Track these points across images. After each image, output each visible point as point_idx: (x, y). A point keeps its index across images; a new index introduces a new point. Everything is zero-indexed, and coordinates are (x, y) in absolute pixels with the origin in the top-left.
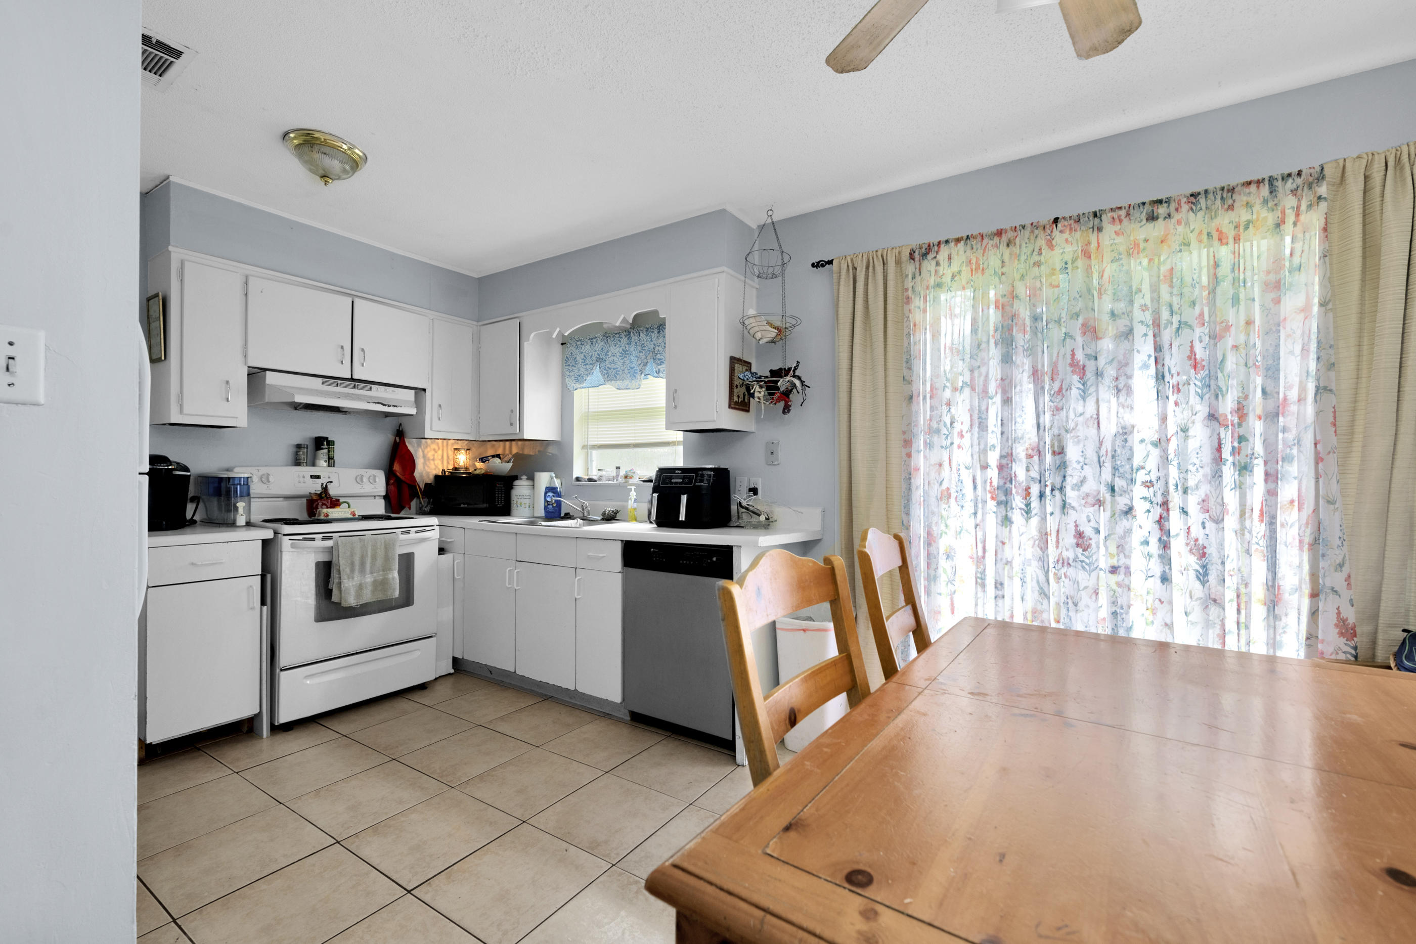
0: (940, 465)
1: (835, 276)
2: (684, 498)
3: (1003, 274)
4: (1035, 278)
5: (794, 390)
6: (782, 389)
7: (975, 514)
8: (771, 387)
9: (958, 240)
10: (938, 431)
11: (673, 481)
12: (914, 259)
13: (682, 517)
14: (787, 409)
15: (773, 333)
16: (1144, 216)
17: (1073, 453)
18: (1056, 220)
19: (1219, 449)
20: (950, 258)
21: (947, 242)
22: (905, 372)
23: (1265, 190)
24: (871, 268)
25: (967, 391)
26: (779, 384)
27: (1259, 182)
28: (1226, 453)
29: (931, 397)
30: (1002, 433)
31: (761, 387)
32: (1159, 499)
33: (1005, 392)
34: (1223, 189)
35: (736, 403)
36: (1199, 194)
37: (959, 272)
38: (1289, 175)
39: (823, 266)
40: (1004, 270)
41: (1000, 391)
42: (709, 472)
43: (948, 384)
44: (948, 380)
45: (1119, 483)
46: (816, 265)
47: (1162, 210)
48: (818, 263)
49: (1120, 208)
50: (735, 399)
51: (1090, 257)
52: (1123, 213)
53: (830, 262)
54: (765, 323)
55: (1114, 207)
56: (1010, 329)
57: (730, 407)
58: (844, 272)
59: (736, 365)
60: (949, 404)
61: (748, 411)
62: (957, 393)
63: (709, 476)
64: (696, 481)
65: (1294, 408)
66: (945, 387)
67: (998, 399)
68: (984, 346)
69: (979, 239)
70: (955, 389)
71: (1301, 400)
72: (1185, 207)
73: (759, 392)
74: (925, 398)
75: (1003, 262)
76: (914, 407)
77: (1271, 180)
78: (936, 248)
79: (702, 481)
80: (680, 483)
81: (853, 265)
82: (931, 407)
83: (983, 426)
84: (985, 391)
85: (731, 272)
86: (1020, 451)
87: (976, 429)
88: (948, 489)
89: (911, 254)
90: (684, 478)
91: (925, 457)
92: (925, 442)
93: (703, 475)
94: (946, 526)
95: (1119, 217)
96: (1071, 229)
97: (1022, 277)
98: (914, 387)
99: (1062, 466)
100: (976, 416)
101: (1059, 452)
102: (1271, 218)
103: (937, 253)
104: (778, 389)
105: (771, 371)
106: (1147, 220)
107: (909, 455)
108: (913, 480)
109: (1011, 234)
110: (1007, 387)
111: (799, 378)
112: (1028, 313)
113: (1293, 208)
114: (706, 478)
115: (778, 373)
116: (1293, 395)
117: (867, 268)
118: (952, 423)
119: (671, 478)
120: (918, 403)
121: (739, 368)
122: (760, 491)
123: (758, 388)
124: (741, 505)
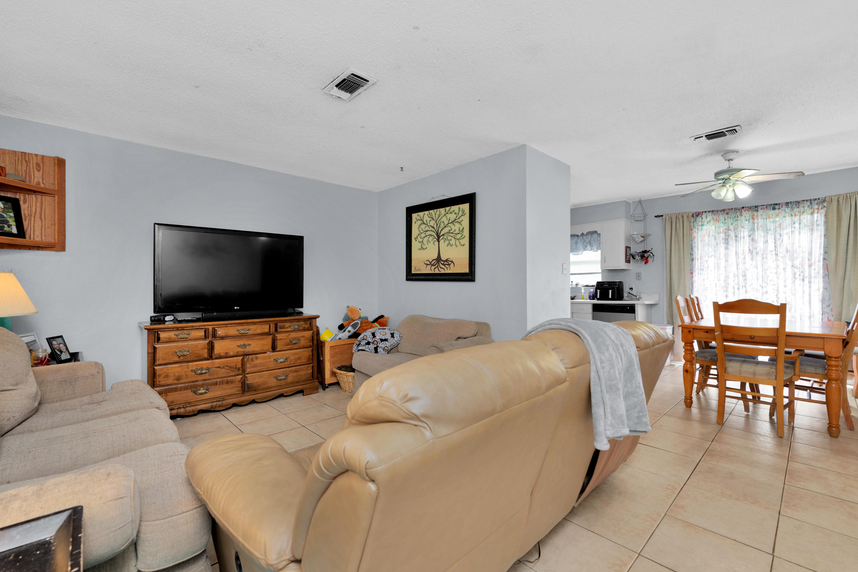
0: (704, 280)
1: (664, 220)
2: (610, 291)
3: (725, 223)
4: (736, 225)
5: (650, 257)
6: (646, 257)
7: (716, 294)
8: (642, 257)
9: (709, 212)
10: (703, 269)
12: (693, 217)
13: (610, 297)
14: (646, 262)
15: (642, 239)
16: (771, 208)
17: (749, 276)
18: (743, 208)
19: (795, 274)
20: (706, 216)
21: (705, 212)
22: (691, 252)
23: (809, 203)
24: (678, 219)
25: (713, 257)
26: (645, 255)
27: (807, 201)
28: (797, 276)
29: (701, 259)
30: (725, 270)
31: (639, 256)
32: (776, 289)
33: (726, 258)
34: (796, 202)
35: (628, 261)
36: (789, 203)
37: (710, 221)
38: (816, 199)
39: (659, 217)
40: (725, 222)
41: (724, 258)
43: (706, 255)
44: (706, 254)
45: (764, 285)
46: (656, 217)
47: (777, 207)
48: (657, 216)
49: (764, 205)
50: (627, 259)
51: (754, 219)
52: (765, 207)
53: (662, 216)
54: (640, 236)
55: (762, 205)
56: (728, 239)
57: (626, 262)
58: (667, 220)
60: (707, 261)
61: (630, 263)
62: (710, 258)
63: (618, 284)
64: (614, 286)
65: (817, 263)
66: (705, 256)
67: (724, 260)
68: (718, 244)
69: (717, 212)
70: (709, 257)
71: (819, 261)
72: (784, 206)
73: (638, 258)
74: (698, 259)
75: (725, 219)
76: (694, 262)
77: (811, 200)
78: (701, 214)
79: (616, 285)
80: (607, 286)
81: (671, 217)
82: (700, 262)
83: (719, 268)
84: (719, 258)
85: (626, 220)
86: (731, 276)
87: (716, 269)
88: (707, 287)
89: (692, 215)
90: (609, 285)
91: (698, 278)
92: (698, 273)
94: (706, 298)
95: (764, 208)
96: (748, 210)
97: (732, 224)
98: (694, 256)
99: (745, 280)
100: (716, 265)
101: (744, 276)
102: (810, 211)
103: (702, 215)
104: (645, 257)
105: (642, 251)
106: (773, 209)
107: (692, 277)
108: (694, 285)
109: (728, 211)
110: (726, 255)
111: (652, 253)
112: (734, 234)
113: (817, 208)
114: (617, 284)
115: (645, 252)
116: (817, 260)
117: (676, 218)
118: (708, 267)
119: (604, 285)
120: (695, 261)
121: (628, 249)
122: (634, 289)
123: (638, 257)
124: (629, 293)
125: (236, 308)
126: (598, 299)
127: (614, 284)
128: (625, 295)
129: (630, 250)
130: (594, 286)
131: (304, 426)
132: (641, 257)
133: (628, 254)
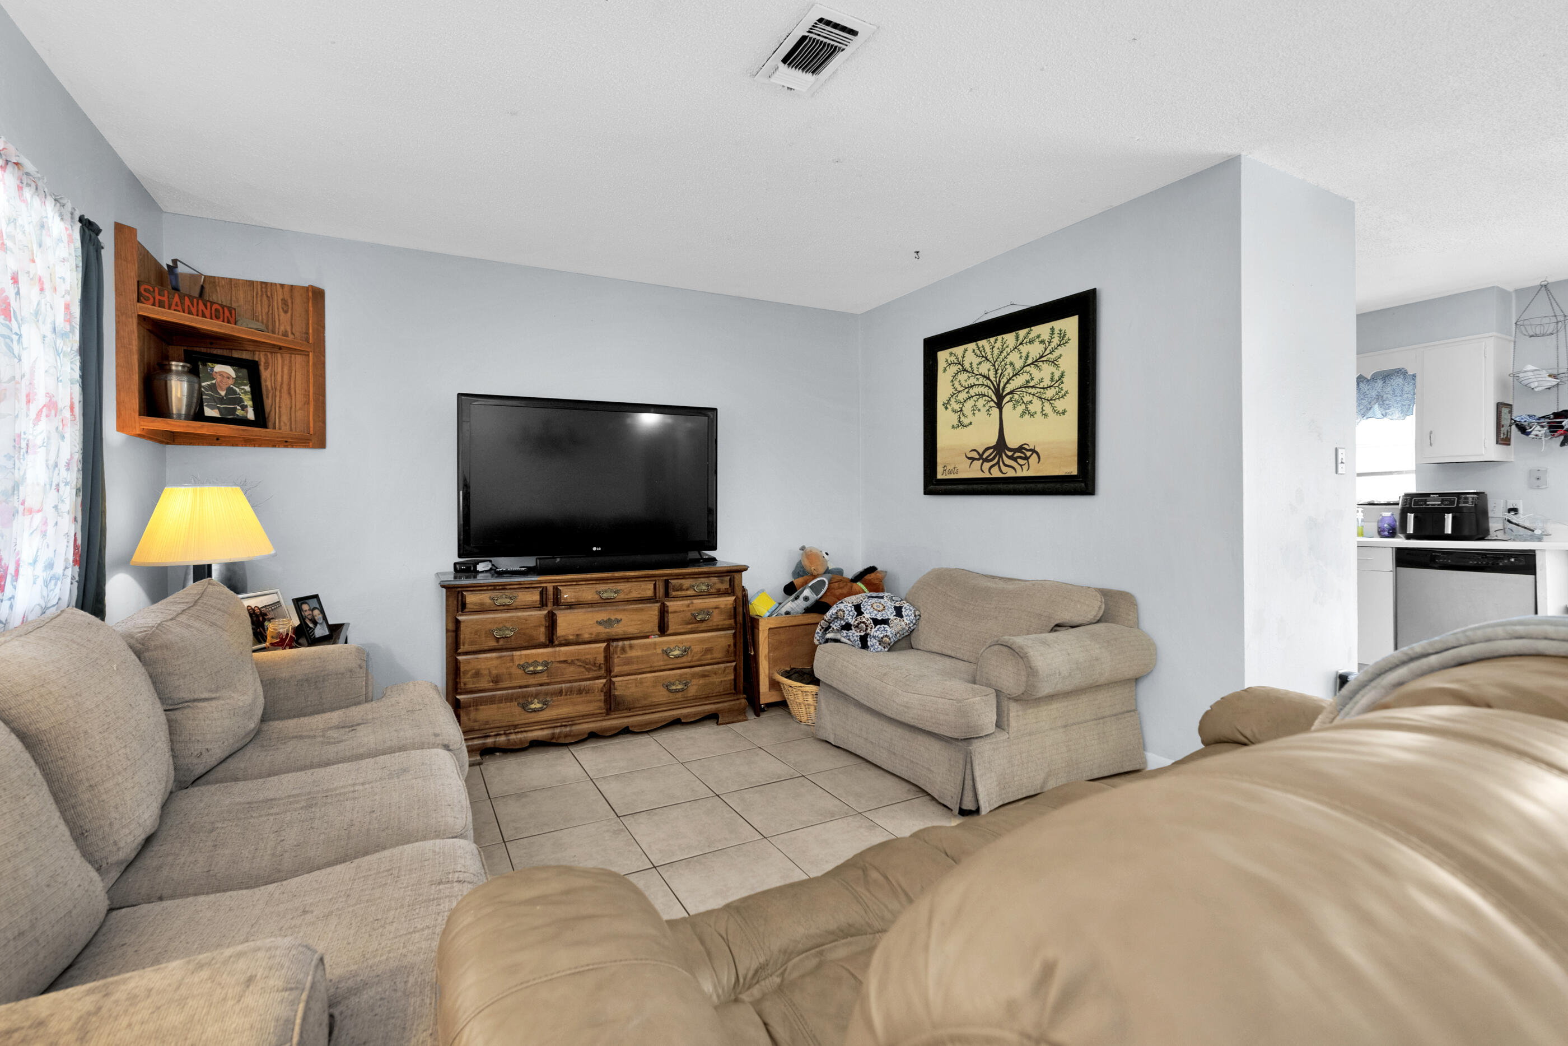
2: (1449, 518)
8: (1554, 428)
11: (1428, 503)
13: (1448, 530)
14: (1564, 443)
15: (1553, 382)
26: (1563, 424)
31: (1541, 426)
35: (1503, 439)
42: (1472, 496)
50: (1502, 436)
54: (1545, 375)
57: (1497, 443)
59: (1503, 409)
61: (1509, 445)
63: (1473, 498)
64: (1458, 502)
73: (1538, 430)
79: (1467, 503)
80: (1438, 505)
85: (1499, 335)
90: (1442, 501)
93: (1466, 498)
105: (1554, 414)
114: (1470, 500)
119: (1426, 501)
121: (1505, 411)
122: (1521, 511)
123: (1538, 428)
124: (1509, 521)
125: (594, 549)
126: (1409, 537)
127: (1459, 499)
128: (1494, 525)
129: (1511, 412)
130: (1397, 504)
131: (718, 796)
132: (1550, 427)
133: (1506, 421)
